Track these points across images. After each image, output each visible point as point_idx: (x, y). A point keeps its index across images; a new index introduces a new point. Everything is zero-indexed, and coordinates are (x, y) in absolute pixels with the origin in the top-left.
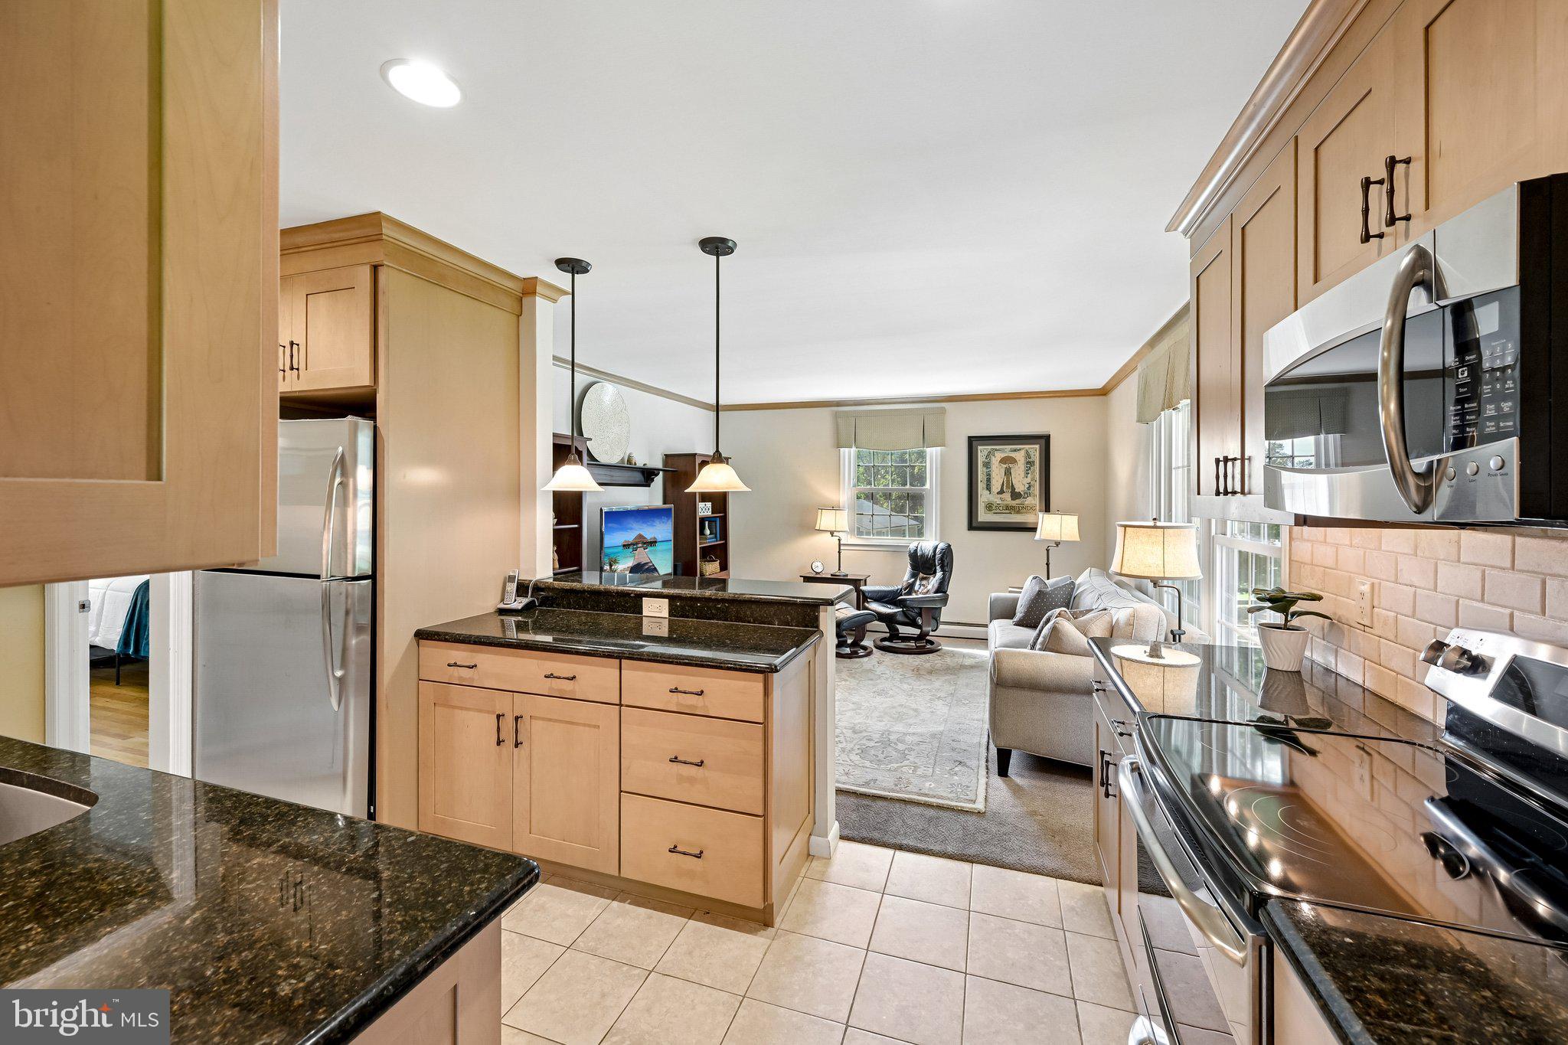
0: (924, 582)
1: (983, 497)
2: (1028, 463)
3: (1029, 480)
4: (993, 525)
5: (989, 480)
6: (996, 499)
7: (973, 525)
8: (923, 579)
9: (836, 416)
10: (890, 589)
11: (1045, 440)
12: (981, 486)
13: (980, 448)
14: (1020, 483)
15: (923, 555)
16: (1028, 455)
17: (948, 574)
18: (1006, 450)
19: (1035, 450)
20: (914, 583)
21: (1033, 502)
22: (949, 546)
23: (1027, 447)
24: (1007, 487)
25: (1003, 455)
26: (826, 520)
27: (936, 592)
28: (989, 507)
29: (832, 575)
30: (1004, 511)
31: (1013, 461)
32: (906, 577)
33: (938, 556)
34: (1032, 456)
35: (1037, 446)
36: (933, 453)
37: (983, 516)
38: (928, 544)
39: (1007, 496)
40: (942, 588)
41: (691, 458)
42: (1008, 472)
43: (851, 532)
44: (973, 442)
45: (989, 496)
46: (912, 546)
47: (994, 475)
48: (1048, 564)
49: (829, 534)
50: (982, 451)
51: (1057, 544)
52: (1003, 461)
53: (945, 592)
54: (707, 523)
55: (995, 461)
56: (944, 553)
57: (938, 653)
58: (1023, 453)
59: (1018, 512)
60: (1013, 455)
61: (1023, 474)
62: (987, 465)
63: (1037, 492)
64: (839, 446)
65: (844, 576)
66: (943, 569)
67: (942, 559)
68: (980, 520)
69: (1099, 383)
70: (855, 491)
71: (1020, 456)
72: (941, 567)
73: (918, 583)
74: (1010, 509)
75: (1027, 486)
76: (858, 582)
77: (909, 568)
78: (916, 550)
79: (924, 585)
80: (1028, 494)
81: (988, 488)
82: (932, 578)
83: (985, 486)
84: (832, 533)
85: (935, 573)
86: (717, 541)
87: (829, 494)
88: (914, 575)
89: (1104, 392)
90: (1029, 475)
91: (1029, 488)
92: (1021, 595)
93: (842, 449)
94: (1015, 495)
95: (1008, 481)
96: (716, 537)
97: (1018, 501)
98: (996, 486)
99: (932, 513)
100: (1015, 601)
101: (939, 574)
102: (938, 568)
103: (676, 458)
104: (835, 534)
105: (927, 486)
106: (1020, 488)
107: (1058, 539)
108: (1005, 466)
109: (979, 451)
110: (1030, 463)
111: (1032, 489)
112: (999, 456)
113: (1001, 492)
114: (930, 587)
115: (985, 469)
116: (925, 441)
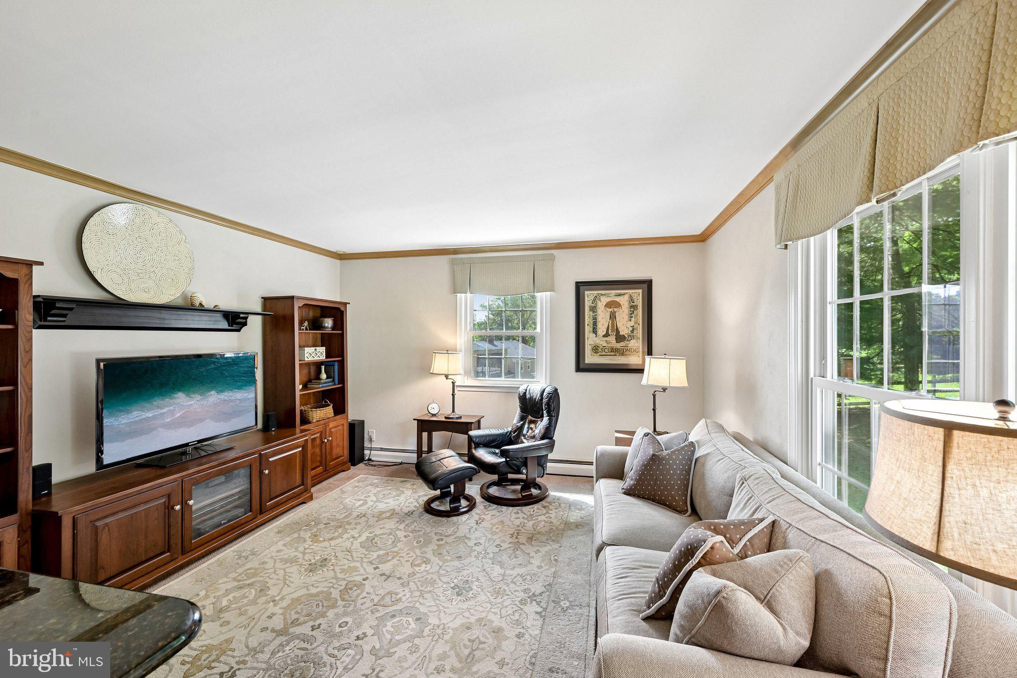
0: (532, 426)
1: (590, 340)
2: (631, 307)
3: (632, 323)
4: (599, 367)
5: (595, 324)
6: (601, 342)
7: (581, 367)
8: (531, 422)
9: (453, 263)
10: (500, 431)
11: (647, 285)
12: (588, 329)
13: (586, 293)
14: (624, 325)
15: (531, 398)
16: (631, 299)
17: (554, 419)
18: (611, 295)
19: (638, 294)
20: (523, 425)
21: (637, 344)
22: (556, 390)
23: (631, 291)
24: (612, 331)
25: (609, 300)
26: (440, 364)
27: (542, 438)
28: (595, 349)
29: (446, 418)
30: (609, 354)
31: (618, 305)
32: (515, 420)
33: (545, 400)
34: (635, 301)
35: (640, 291)
36: (542, 297)
37: (590, 358)
38: (536, 387)
39: (612, 339)
40: (548, 434)
41: (289, 301)
42: (613, 316)
43: (466, 373)
44: (580, 287)
45: (595, 339)
46: (522, 389)
47: (599, 319)
48: (654, 410)
49: (443, 377)
50: (589, 296)
51: (664, 390)
52: (609, 305)
53: (551, 438)
54: (323, 367)
55: (601, 305)
56: (551, 398)
57: (543, 502)
58: (626, 297)
59: (623, 354)
60: (617, 299)
61: (626, 318)
62: (593, 309)
63: (640, 335)
64: (455, 291)
65: (457, 418)
66: (549, 415)
67: (548, 404)
68: (587, 361)
69: (697, 228)
70: (472, 334)
71: (624, 301)
72: (547, 412)
73: (526, 426)
74: (615, 351)
75: (631, 329)
76: (469, 425)
77: (518, 411)
78: (525, 393)
79: (532, 429)
80: (631, 337)
81: (595, 331)
82: (539, 422)
83: (591, 329)
84: (447, 377)
85: (542, 416)
86: (335, 384)
87: (447, 337)
88: (523, 418)
89: (703, 238)
90: (633, 319)
91: (632, 331)
92: (629, 450)
93: (458, 295)
94: (620, 338)
95: (613, 324)
96: (334, 381)
97: (622, 344)
98: (602, 329)
99: (543, 353)
100: (623, 458)
101: (546, 419)
102: (545, 412)
103: (275, 301)
104: (450, 377)
105: (538, 329)
106: (624, 331)
107: (665, 384)
108: (610, 310)
109: (586, 296)
110: (633, 308)
111: (635, 332)
112: (604, 300)
113: (607, 335)
114: (537, 431)
115: (591, 313)
116: (535, 286)
